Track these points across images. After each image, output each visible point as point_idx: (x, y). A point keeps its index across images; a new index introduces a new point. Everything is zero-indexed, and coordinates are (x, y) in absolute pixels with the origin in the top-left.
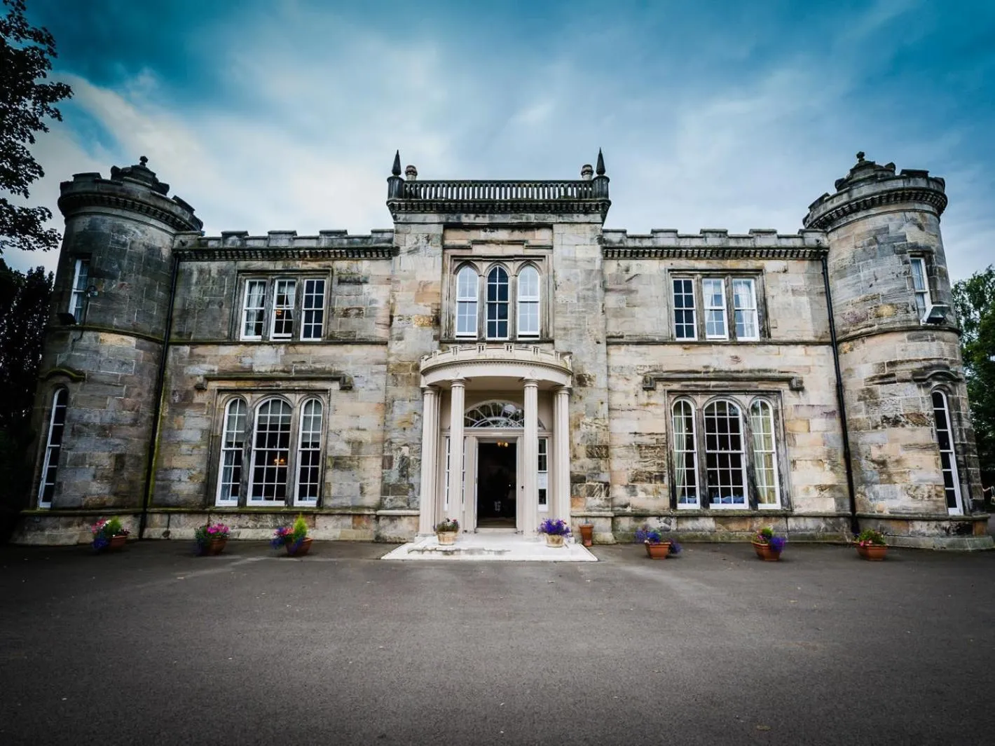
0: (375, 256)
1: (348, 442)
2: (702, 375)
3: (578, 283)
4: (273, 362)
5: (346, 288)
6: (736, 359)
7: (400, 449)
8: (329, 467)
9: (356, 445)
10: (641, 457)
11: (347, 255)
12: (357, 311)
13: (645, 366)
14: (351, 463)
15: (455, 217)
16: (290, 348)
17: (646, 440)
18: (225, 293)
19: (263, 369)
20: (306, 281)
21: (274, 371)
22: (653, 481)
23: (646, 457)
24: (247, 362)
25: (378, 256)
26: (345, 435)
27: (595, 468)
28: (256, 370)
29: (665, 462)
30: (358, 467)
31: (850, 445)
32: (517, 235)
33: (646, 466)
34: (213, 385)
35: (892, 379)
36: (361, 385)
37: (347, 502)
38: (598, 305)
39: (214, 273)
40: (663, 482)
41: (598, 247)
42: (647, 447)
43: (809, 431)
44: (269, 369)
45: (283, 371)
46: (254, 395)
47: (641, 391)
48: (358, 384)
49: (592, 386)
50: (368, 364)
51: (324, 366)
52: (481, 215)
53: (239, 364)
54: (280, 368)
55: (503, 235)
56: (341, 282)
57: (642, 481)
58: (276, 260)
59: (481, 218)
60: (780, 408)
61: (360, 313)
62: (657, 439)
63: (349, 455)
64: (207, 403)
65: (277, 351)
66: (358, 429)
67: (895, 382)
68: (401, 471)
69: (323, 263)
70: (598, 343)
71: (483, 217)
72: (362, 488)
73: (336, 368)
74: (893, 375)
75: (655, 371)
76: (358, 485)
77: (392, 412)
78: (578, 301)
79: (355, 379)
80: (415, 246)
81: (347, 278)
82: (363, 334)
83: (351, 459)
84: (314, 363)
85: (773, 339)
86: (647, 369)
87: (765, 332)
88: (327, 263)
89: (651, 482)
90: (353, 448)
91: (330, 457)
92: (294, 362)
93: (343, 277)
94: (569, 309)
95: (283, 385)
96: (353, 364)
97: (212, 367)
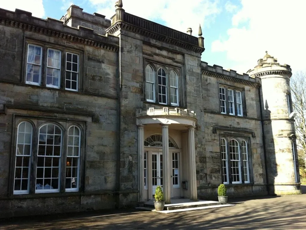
0: (108, 49)
1: (98, 153)
2: (229, 129)
3: (194, 83)
4: (51, 101)
5: (92, 63)
6: (238, 123)
7: (128, 157)
8: (87, 167)
9: (102, 155)
10: (213, 162)
11: (94, 45)
12: (99, 78)
13: (213, 123)
14: (99, 164)
15: (147, 39)
16: (62, 93)
17: (214, 155)
18: (16, 50)
19: (45, 105)
20: (67, 53)
21: (53, 107)
22: (217, 173)
23: (215, 162)
24: (35, 98)
25: (110, 49)
26: (96, 148)
27: (202, 167)
28: (41, 105)
29: (220, 165)
30: (103, 167)
31: (267, 159)
32: (170, 55)
33: (215, 166)
34: (11, 111)
35: (282, 136)
36: (103, 121)
37: (98, 188)
38: (200, 94)
39: (8, 35)
40: (220, 173)
41: (200, 68)
42: (215, 158)
43: (257, 153)
44: (49, 105)
45: (58, 107)
46: (39, 121)
47: (212, 133)
48: (102, 120)
49: (200, 130)
50: (107, 109)
51: (83, 107)
52: (158, 41)
53: (29, 100)
54: (57, 105)
55: (164, 53)
56: (89, 59)
57: (214, 173)
58: (50, 36)
59: (158, 43)
60: (250, 143)
61: (100, 80)
62: (218, 155)
63: (98, 160)
64: (7, 124)
65: (54, 94)
66: (103, 145)
67: (283, 137)
68: (129, 169)
69: (79, 45)
70: (201, 111)
71: (159, 42)
72: (105, 179)
73: (89, 109)
74: (282, 135)
75: (216, 125)
76: (103, 177)
77: (124, 137)
78: (194, 91)
79: (100, 116)
80: (130, 49)
81: (93, 57)
82: (103, 91)
83: (99, 162)
84: (77, 105)
85: (248, 116)
86: (214, 125)
87: (245, 113)
88: (81, 46)
89: (216, 173)
90: (100, 156)
91: (88, 161)
92: (65, 103)
93: (91, 56)
94: (192, 95)
95: (59, 116)
96: (98, 108)
97: (10, 99)
